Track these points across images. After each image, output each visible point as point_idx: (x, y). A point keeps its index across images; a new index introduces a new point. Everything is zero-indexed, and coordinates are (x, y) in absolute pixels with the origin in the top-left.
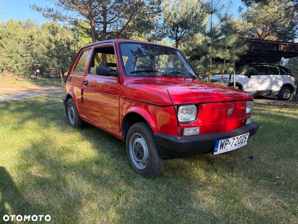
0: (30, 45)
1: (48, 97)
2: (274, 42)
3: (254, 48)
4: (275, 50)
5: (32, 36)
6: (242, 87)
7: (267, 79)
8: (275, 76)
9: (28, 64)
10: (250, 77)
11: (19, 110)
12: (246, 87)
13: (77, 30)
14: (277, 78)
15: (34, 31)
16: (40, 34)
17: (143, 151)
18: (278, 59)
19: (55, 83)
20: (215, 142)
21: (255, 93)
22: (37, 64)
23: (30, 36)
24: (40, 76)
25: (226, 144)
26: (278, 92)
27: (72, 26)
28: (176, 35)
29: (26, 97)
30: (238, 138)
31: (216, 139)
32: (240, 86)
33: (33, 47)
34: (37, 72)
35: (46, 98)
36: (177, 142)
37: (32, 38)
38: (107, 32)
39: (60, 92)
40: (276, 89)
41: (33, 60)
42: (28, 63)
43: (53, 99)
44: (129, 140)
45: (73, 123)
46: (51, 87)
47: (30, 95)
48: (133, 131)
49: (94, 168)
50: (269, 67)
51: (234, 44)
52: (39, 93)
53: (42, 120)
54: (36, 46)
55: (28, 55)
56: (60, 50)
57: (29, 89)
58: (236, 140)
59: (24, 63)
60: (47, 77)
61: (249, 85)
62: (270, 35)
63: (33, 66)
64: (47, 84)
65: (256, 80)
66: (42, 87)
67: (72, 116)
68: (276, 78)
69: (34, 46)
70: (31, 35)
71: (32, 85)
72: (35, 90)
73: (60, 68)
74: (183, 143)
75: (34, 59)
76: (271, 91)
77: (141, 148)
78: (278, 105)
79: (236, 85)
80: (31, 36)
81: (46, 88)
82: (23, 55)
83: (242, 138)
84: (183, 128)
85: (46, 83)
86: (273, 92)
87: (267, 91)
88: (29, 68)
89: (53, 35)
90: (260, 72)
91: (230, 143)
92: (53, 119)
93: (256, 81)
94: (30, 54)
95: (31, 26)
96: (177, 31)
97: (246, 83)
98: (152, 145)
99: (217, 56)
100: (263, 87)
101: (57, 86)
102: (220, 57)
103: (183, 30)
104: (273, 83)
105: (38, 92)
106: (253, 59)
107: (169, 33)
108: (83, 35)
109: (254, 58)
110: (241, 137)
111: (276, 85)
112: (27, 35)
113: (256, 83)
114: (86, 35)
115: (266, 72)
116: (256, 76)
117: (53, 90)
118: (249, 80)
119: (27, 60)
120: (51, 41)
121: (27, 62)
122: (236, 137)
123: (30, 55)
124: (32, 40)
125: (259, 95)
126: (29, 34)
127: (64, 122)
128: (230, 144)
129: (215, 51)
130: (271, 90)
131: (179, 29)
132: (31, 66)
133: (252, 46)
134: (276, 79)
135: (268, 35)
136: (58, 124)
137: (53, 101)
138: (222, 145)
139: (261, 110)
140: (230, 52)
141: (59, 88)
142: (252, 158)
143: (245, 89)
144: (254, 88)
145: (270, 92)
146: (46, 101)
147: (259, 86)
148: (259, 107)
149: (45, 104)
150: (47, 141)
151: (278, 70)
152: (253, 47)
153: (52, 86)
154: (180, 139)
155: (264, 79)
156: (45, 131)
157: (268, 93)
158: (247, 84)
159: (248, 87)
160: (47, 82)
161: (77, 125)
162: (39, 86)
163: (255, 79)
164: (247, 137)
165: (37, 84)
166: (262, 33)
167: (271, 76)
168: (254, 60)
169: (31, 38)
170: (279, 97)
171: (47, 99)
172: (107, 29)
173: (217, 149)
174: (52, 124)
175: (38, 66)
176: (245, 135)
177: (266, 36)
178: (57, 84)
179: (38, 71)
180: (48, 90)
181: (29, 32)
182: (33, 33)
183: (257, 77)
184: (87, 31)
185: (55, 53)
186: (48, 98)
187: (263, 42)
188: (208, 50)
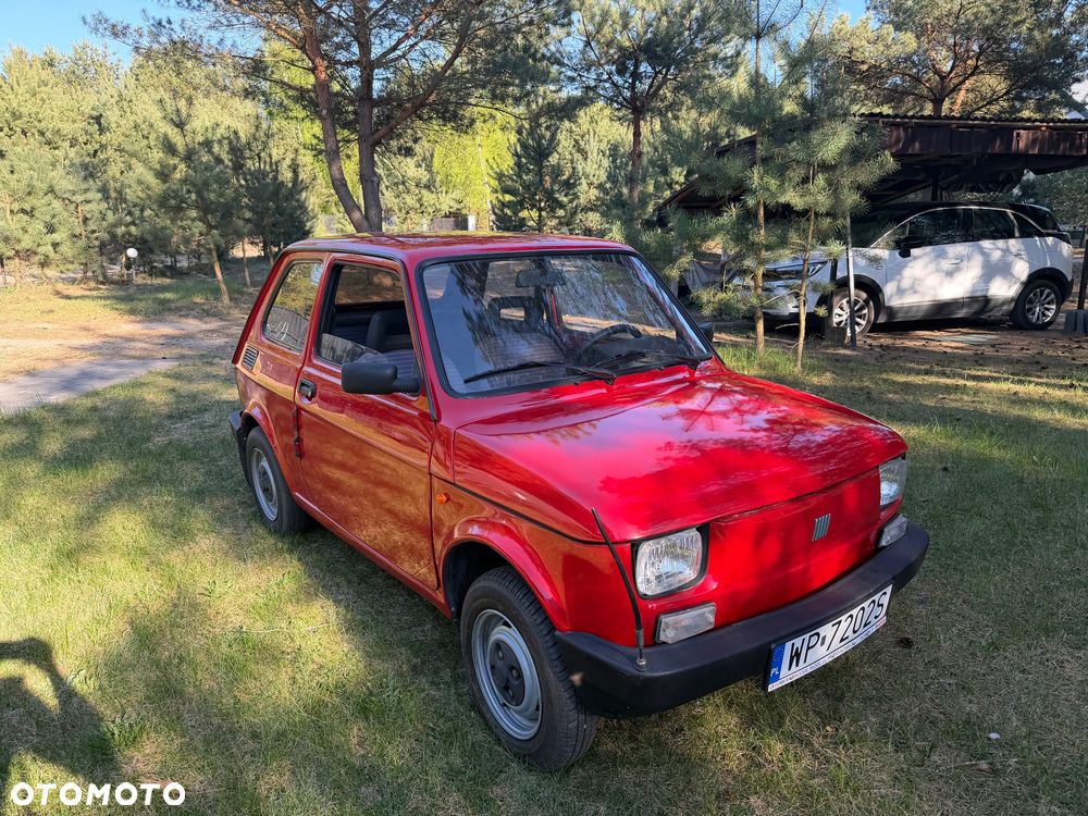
0: (96, 151)
1: (177, 377)
2: (993, 123)
3: (920, 149)
4: (997, 150)
5: (101, 115)
6: (881, 290)
7: (969, 257)
8: (1001, 243)
9: (94, 232)
10: (909, 255)
11: (77, 458)
12: (895, 291)
13: (264, 94)
14: (1006, 251)
15: (104, 98)
16: (129, 107)
17: (520, 676)
18: (1009, 175)
19: (198, 299)
20: (770, 653)
21: (927, 311)
22: (127, 225)
23: (93, 118)
24: (142, 269)
25: (809, 648)
26: (1012, 300)
27: (242, 82)
28: (632, 87)
29: (99, 385)
30: (851, 616)
31: (775, 641)
32: (871, 289)
33: (107, 159)
34: (128, 258)
35: (170, 383)
36: (638, 677)
37: (99, 124)
38: (375, 96)
39: (218, 348)
40: (1003, 290)
41: (110, 213)
42: (95, 228)
43: (194, 387)
44: (470, 627)
45: (271, 513)
46: (184, 320)
47: (111, 370)
48: (484, 600)
49: (354, 737)
50: (975, 211)
51: (843, 152)
52: (144, 359)
53: (162, 500)
54: (118, 153)
55: (90, 196)
56: (206, 184)
57: (106, 335)
58: (844, 625)
59: (77, 232)
60: (168, 274)
61: (906, 283)
62: (983, 72)
63: (113, 236)
64: (170, 310)
65: (930, 262)
66: (151, 321)
67: (266, 490)
68: (1002, 250)
69: (110, 152)
70: (95, 113)
71: (114, 314)
72: (128, 340)
73: (212, 246)
74: (658, 678)
75: (115, 210)
76: (986, 300)
77: (515, 667)
78: (1009, 361)
79: (856, 287)
80: (98, 119)
81: (167, 330)
82: (73, 199)
83: (868, 610)
84: (657, 618)
85: (163, 302)
86: (992, 304)
87: (973, 299)
88: (97, 243)
89: (177, 126)
90: (946, 229)
91: (824, 638)
92: (200, 494)
93: (932, 267)
94: (99, 191)
95: (93, 71)
96: (636, 76)
97: (892, 279)
98: (551, 668)
99: (782, 200)
100: (956, 288)
101: (205, 314)
102: (793, 202)
103: (656, 73)
104: (991, 271)
105: (138, 353)
106: (919, 178)
107: (607, 85)
108: (286, 109)
109: (923, 175)
110: (863, 609)
111: (1005, 278)
112: (83, 114)
113: (931, 274)
114: (298, 111)
115: (969, 229)
116: (928, 249)
117: (190, 336)
118: (905, 266)
119: (89, 216)
120: (170, 148)
121: (90, 223)
122: (843, 618)
123: (100, 195)
124: (102, 130)
125: (941, 317)
126: (88, 111)
127: (240, 503)
128: (823, 643)
129: (773, 183)
130: (985, 296)
131: (642, 69)
132: (106, 236)
133: (913, 141)
134: (1003, 256)
135: (972, 74)
136: (220, 520)
137: (194, 397)
138: (796, 656)
139: (948, 389)
140: (830, 183)
141: (214, 324)
142: (906, 643)
143: (893, 299)
144: (924, 294)
145: (982, 304)
146: (170, 398)
147: (941, 283)
148: (944, 374)
149: (170, 417)
150: (186, 609)
151: (1012, 222)
152: (917, 145)
153: (186, 316)
154: (646, 665)
155: (961, 258)
156: (175, 558)
157: (976, 307)
158: (899, 281)
159: (901, 292)
160: (169, 301)
161: (284, 527)
162: (139, 318)
163: (926, 259)
164: (885, 600)
165: (132, 312)
166: (952, 68)
167: (986, 244)
168: (920, 182)
169: (96, 126)
170: (1017, 317)
171: (173, 390)
172: (376, 85)
173: (779, 670)
174: (200, 516)
175: (129, 234)
176: (876, 598)
177: (967, 78)
178: (205, 307)
179: (132, 253)
180: (173, 337)
181: (89, 102)
182: (104, 105)
183: (934, 251)
184: (301, 95)
185: (189, 192)
186: (177, 384)
187: (955, 126)
188: (750, 178)
